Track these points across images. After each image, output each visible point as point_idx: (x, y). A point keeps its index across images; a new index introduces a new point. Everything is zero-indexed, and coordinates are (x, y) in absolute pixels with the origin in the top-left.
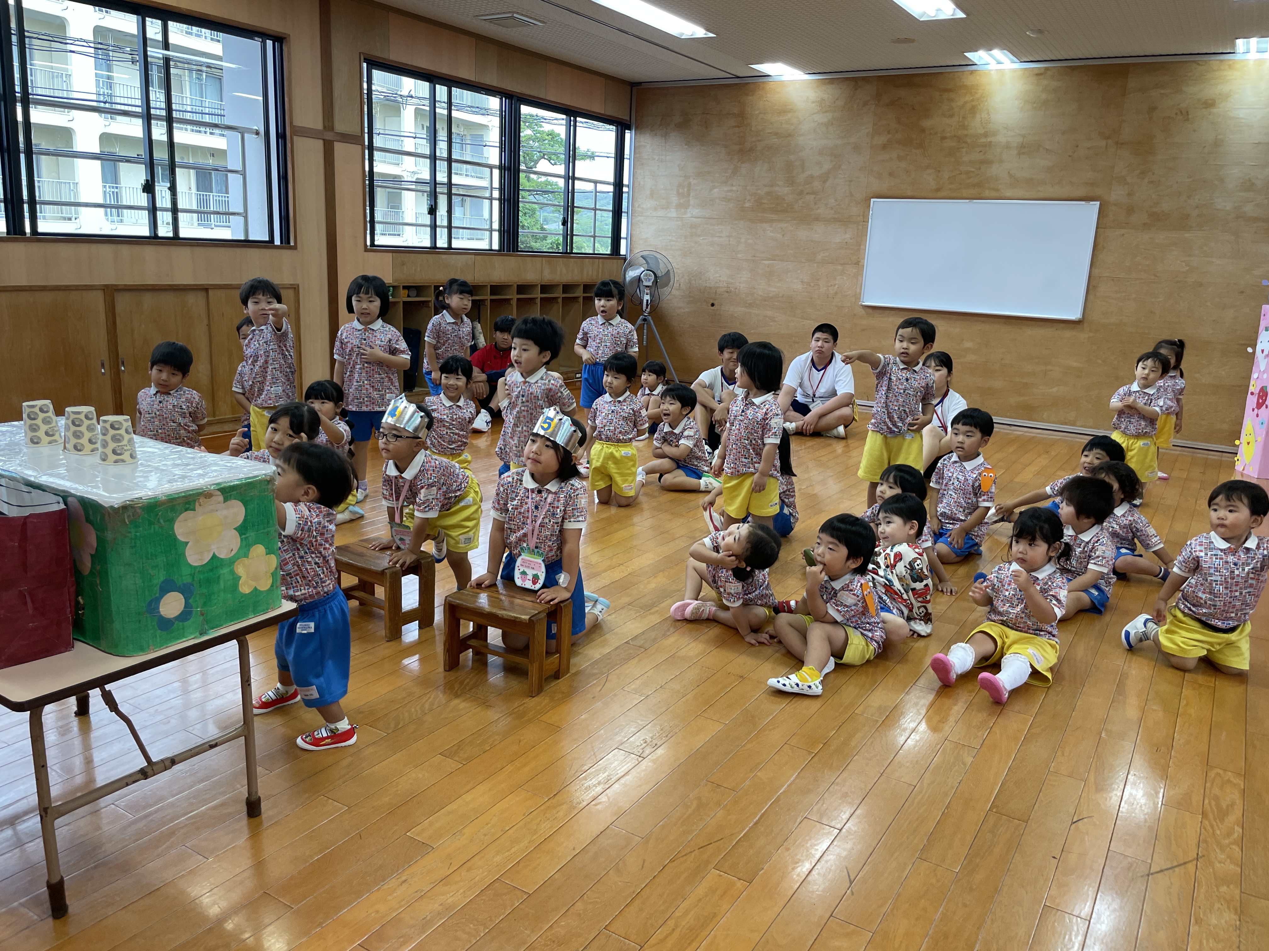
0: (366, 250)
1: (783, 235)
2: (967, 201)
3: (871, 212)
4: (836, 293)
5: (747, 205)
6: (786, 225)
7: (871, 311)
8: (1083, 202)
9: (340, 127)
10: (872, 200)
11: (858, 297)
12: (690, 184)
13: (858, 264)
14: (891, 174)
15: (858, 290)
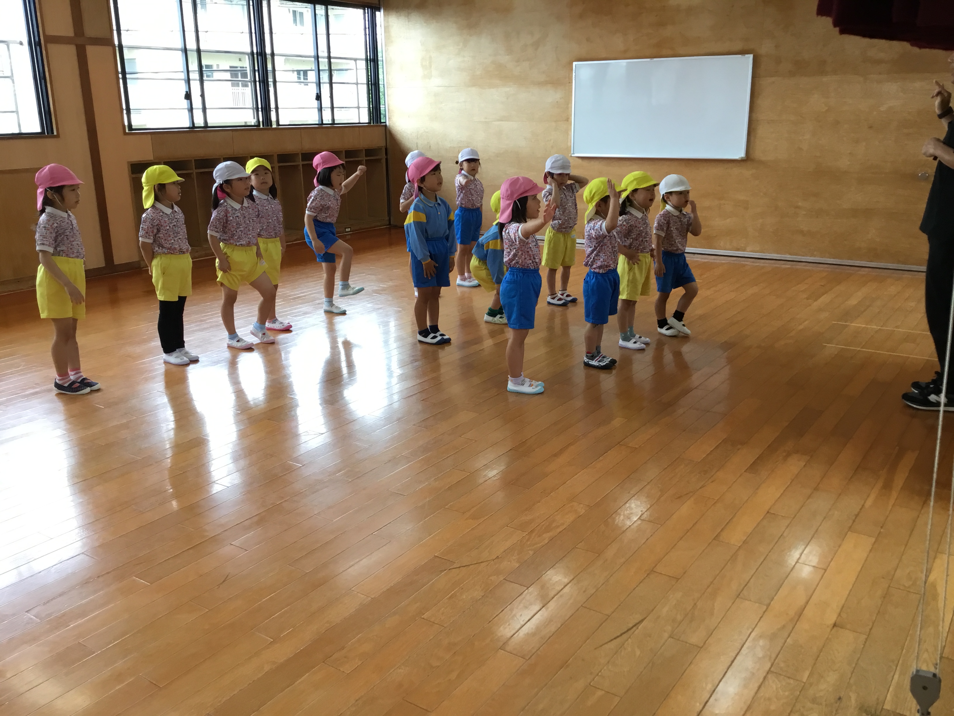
0: (125, 133)
1: (507, 99)
2: (649, 60)
3: (574, 74)
4: (552, 147)
5: (478, 73)
6: (508, 89)
7: (580, 161)
8: (740, 56)
9: (90, 31)
10: (574, 63)
11: (568, 149)
12: (430, 57)
13: (568, 119)
14: (588, 40)
15: (569, 144)
